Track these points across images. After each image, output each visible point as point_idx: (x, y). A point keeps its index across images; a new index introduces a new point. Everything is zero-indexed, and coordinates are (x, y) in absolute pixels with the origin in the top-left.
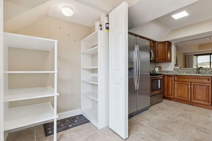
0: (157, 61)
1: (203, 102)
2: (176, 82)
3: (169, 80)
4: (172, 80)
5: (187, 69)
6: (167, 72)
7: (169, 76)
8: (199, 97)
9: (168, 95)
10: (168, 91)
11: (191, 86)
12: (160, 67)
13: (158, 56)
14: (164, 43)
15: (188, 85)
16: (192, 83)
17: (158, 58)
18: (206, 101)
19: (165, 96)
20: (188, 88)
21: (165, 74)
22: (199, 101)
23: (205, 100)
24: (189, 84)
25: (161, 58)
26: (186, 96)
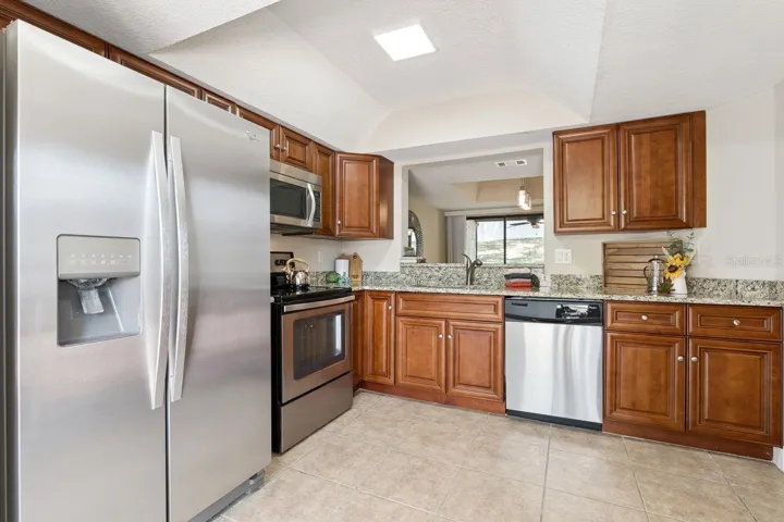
0: (337, 233)
1: (481, 393)
2: (402, 319)
3: (380, 313)
4: (388, 312)
5: (440, 268)
6: (378, 277)
7: (379, 296)
8: (469, 374)
9: (375, 373)
10: (375, 356)
11: (447, 333)
12: (355, 256)
13: (342, 212)
14: (366, 159)
15: (439, 333)
16: (452, 323)
17: (341, 219)
18: (489, 388)
19: (366, 379)
20: (439, 341)
21: (367, 288)
22: (470, 388)
23: (487, 385)
24: (440, 325)
25: (355, 223)
26: (434, 375)
